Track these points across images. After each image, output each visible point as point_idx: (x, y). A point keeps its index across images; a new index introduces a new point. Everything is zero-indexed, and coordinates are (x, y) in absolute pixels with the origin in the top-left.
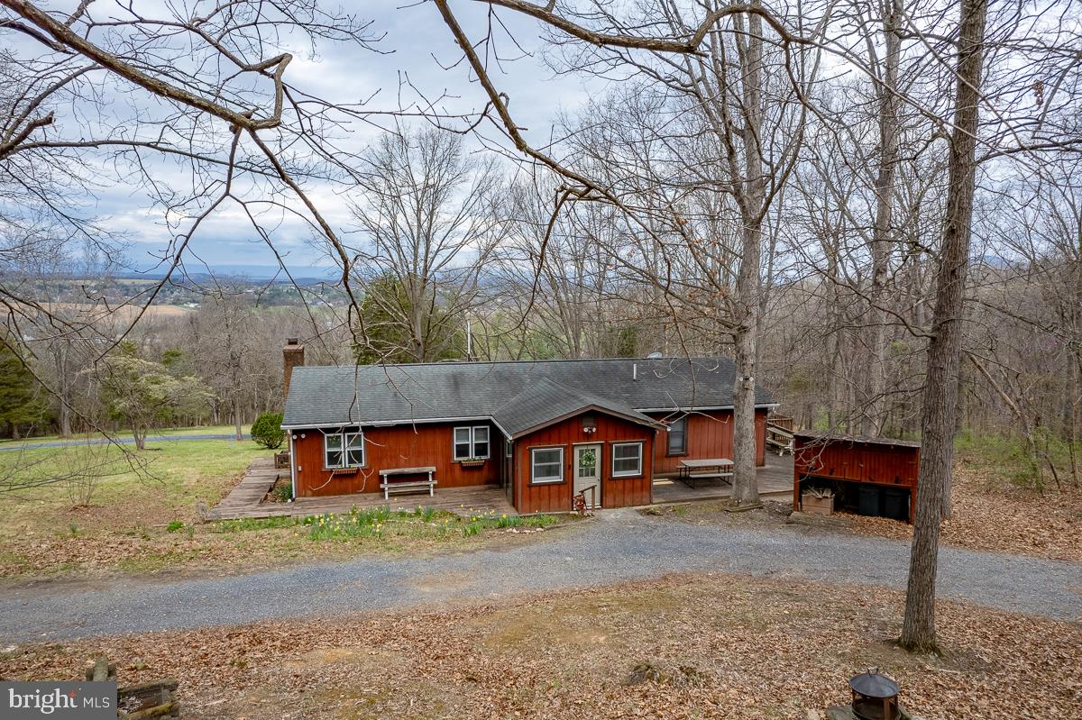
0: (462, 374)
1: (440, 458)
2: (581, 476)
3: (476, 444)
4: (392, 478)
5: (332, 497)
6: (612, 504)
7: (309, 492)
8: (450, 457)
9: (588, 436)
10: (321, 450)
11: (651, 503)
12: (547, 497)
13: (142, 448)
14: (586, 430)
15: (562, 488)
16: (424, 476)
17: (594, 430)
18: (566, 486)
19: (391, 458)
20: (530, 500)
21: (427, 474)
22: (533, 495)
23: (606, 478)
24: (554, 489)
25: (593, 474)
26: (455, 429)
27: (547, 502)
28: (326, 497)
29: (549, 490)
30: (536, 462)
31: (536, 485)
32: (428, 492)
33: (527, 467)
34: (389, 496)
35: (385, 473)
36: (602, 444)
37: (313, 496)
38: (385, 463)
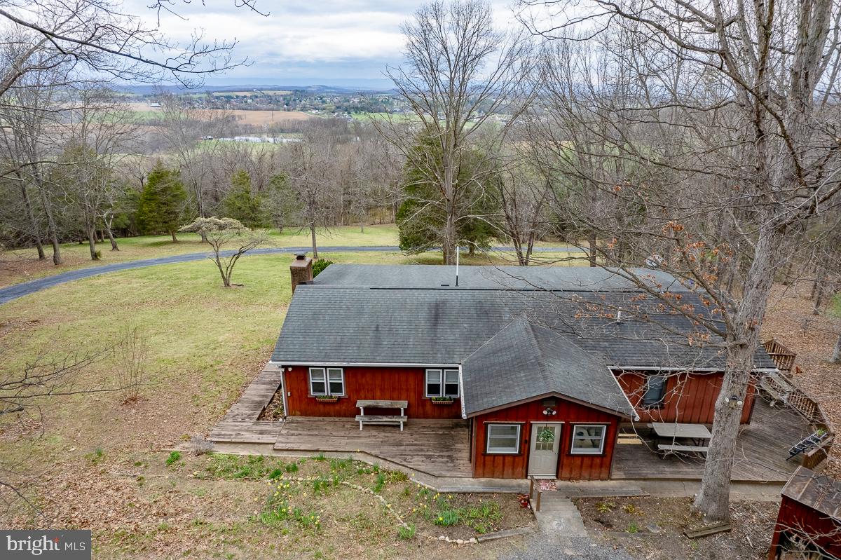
0: (444, 303)
1: (412, 394)
2: (538, 447)
3: (446, 385)
4: (370, 411)
5: (317, 418)
6: (568, 476)
7: (298, 413)
8: (421, 393)
9: (547, 418)
10: (306, 380)
11: (609, 478)
12: (501, 465)
13: (228, 285)
14: (545, 412)
15: (517, 459)
16: (396, 412)
17: (554, 413)
18: (521, 458)
19: (368, 391)
20: (484, 465)
21: (399, 410)
22: (486, 462)
23: (564, 454)
24: (508, 460)
25: (551, 447)
26: (427, 370)
27: (501, 469)
28: (312, 418)
29: (504, 459)
30: (491, 434)
31: (490, 455)
32: (399, 426)
33: (481, 438)
34: (364, 425)
35: (361, 404)
36: (562, 424)
37: (301, 415)
38: (362, 395)
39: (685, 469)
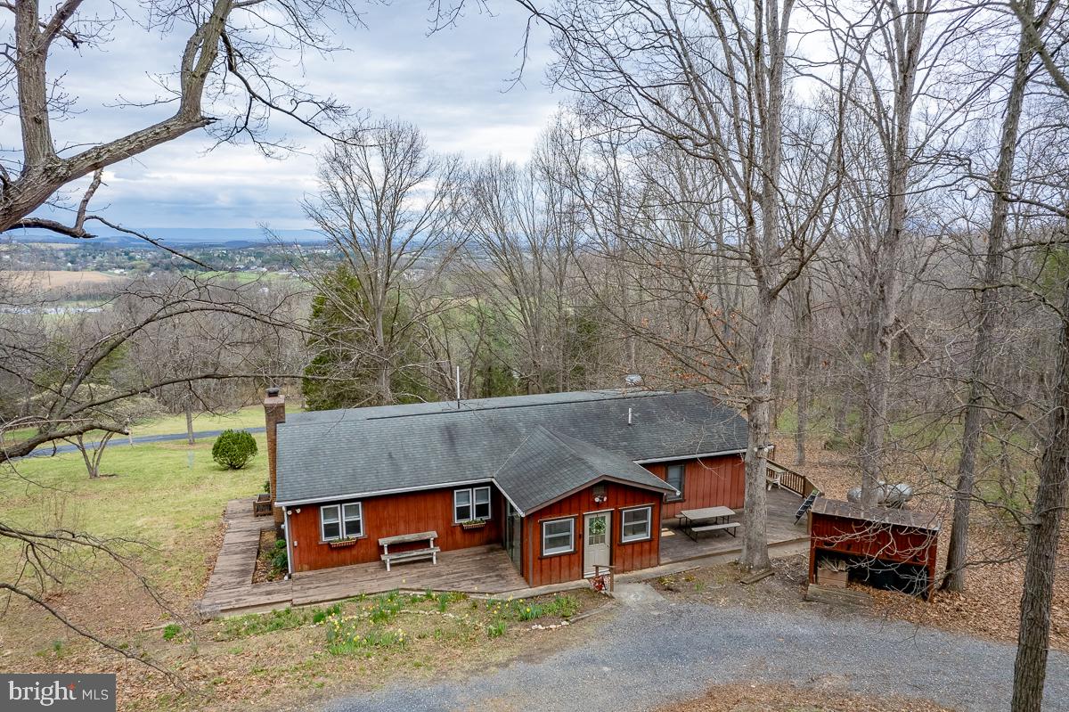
0: (455, 425)
1: (440, 522)
2: (591, 543)
3: (477, 506)
4: (393, 548)
5: (330, 570)
6: (621, 568)
7: (306, 567)
8: (450, 520)
9: (598, 506)
10: (316, 523)
11: (659, 564)
12: (558, 568)
13: (96, 476)
14: (597, 500)
15: (573, 558)
16: (424, 544)
17: (605, 499)
18: (576, 555)
19: (390, 527)
20: (541, 571)
21: (428, 541)
22: (543, 567)
23: (615, 545)
24: (565, 559)
25: (603, 541)
26: (455, 491)
27: (558, 573)
28: (324, 571)
29: (560, 560)
30: (546, 534)
31: (547, 557)
32: (431, 560)
33: (538, 540)
34: (392, 565)
35: (384, 542)
36: (612, 511)
37: (310, 570)
38: (384, 532)
39: (720, 545)
